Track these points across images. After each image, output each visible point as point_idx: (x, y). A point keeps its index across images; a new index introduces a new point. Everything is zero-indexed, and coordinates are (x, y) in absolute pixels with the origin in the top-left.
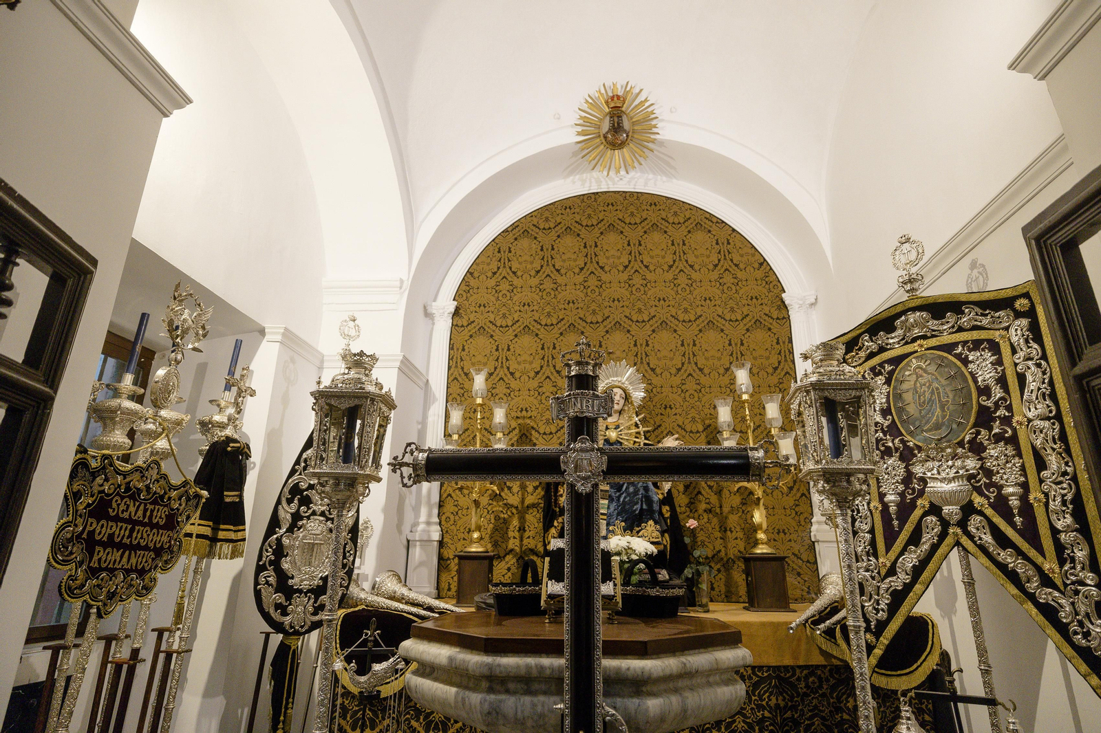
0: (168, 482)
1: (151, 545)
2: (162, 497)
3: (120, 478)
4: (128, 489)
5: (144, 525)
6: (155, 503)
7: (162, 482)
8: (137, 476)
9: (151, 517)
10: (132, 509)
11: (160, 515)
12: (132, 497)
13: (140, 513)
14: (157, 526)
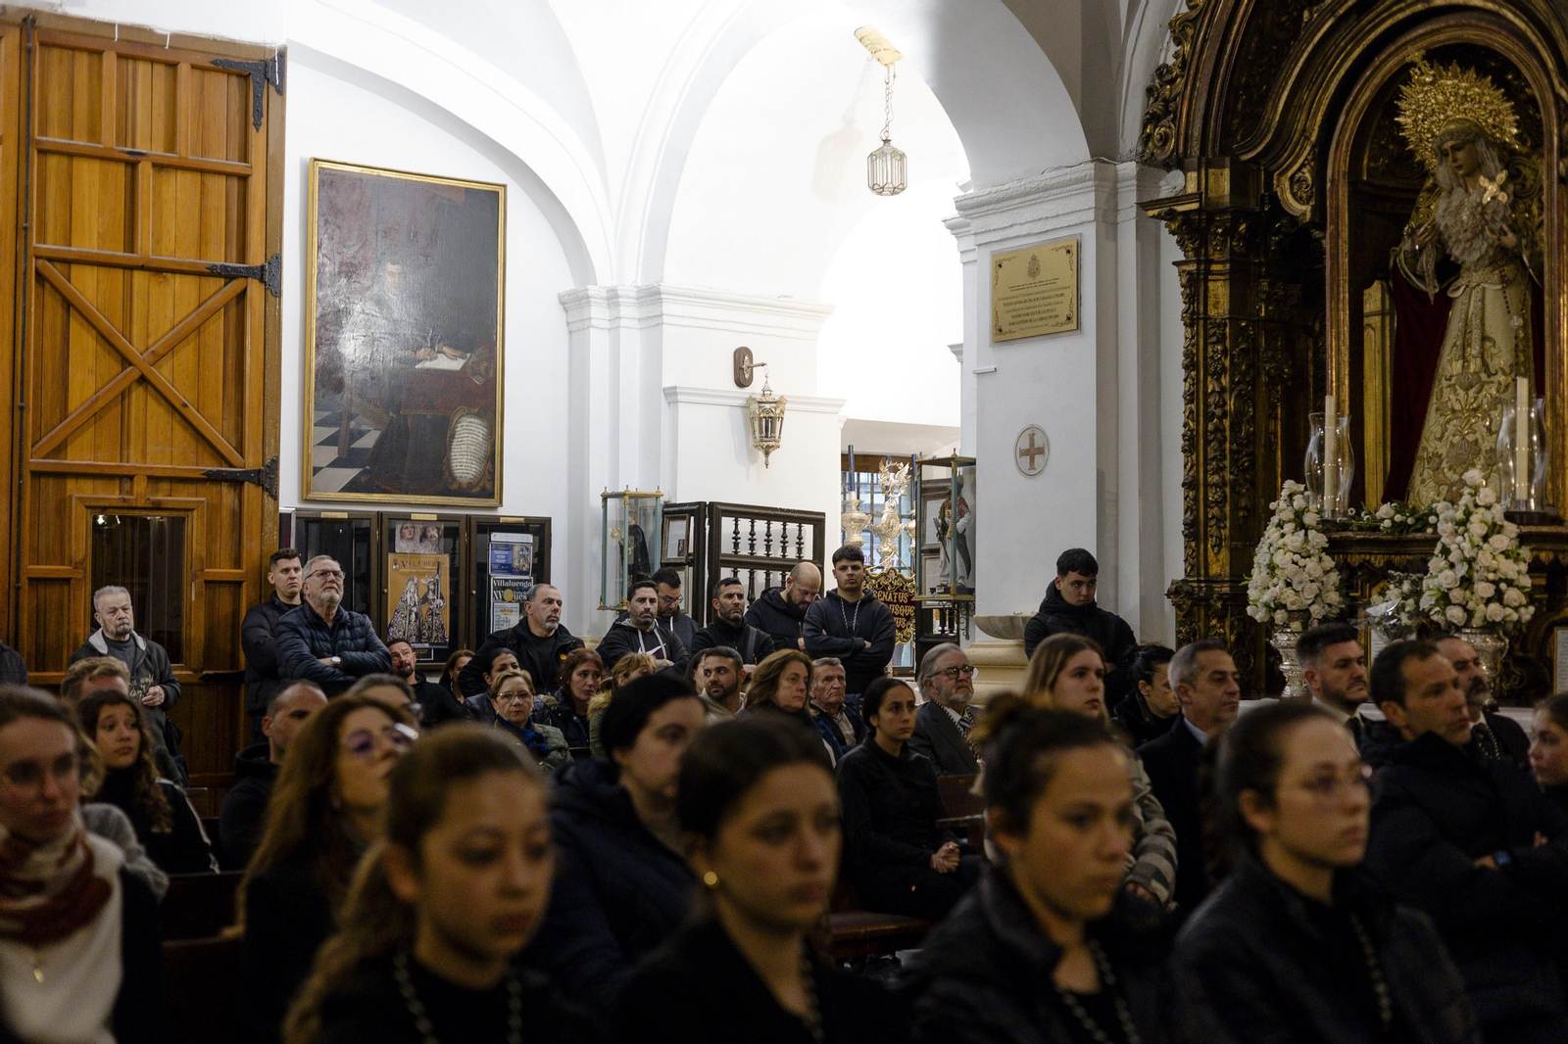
0: (903, 579)
1: (902, 614)
2: (902, 588)
3: (874, 581)
4: (880, 586)
5: (895, 604)
6: (898, 591)
7: (899, 579)
8: (883, 578)
9: (897, 599)
10: (885, 596)
11: (903, 597)
12: (883, 589)
13: (890, 597)
14: (903, 603)
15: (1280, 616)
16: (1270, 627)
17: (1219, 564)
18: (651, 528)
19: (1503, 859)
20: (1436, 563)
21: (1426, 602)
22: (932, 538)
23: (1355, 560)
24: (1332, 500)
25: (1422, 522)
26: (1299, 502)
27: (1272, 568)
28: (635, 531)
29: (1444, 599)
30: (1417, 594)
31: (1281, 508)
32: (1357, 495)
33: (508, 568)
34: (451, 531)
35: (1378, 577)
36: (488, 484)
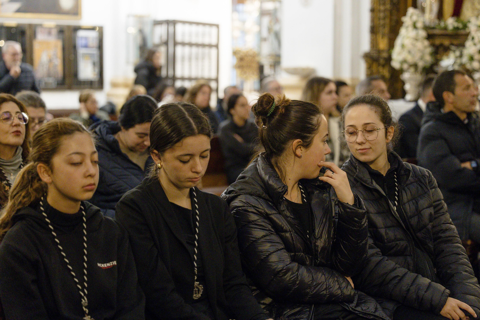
15: (405, 66)
16: (401, 71)
17: (383, 44)
18: (147, 30)
19: (474, 164)
20: (469, 43)
21: (465, 60)
22: (265, 33)
23: (438, 42)
24: (430, 17)
25: (465, 26)
26: (415, 18)
27: (403, 46)
28: (141, 31)
29: (472, 59)
30: (461, 56)
31: (407, 20)
32: (440, 15)
33: (86, 46)
34: (61, 31)
35: (446, 50)
36: (76, 12)
